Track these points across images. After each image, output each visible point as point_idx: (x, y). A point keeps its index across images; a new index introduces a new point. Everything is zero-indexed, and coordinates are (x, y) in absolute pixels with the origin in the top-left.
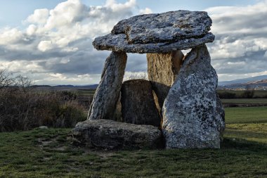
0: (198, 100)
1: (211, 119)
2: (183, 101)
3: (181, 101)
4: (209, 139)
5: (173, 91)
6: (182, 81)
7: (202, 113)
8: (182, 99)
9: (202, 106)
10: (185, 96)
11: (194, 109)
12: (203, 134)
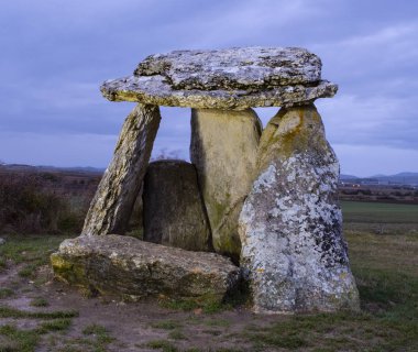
0: (312, 206)
1: (338, 247)
2: (282, 207)
3: (278, 207)
4: (339, 290)
5: (261, 186)
6: (279, 166)
7: (322, 234)
8: (280, 202)
9: (321, 220)
10: (286, 198)
11: (305, 225)
12: (327, 279)
